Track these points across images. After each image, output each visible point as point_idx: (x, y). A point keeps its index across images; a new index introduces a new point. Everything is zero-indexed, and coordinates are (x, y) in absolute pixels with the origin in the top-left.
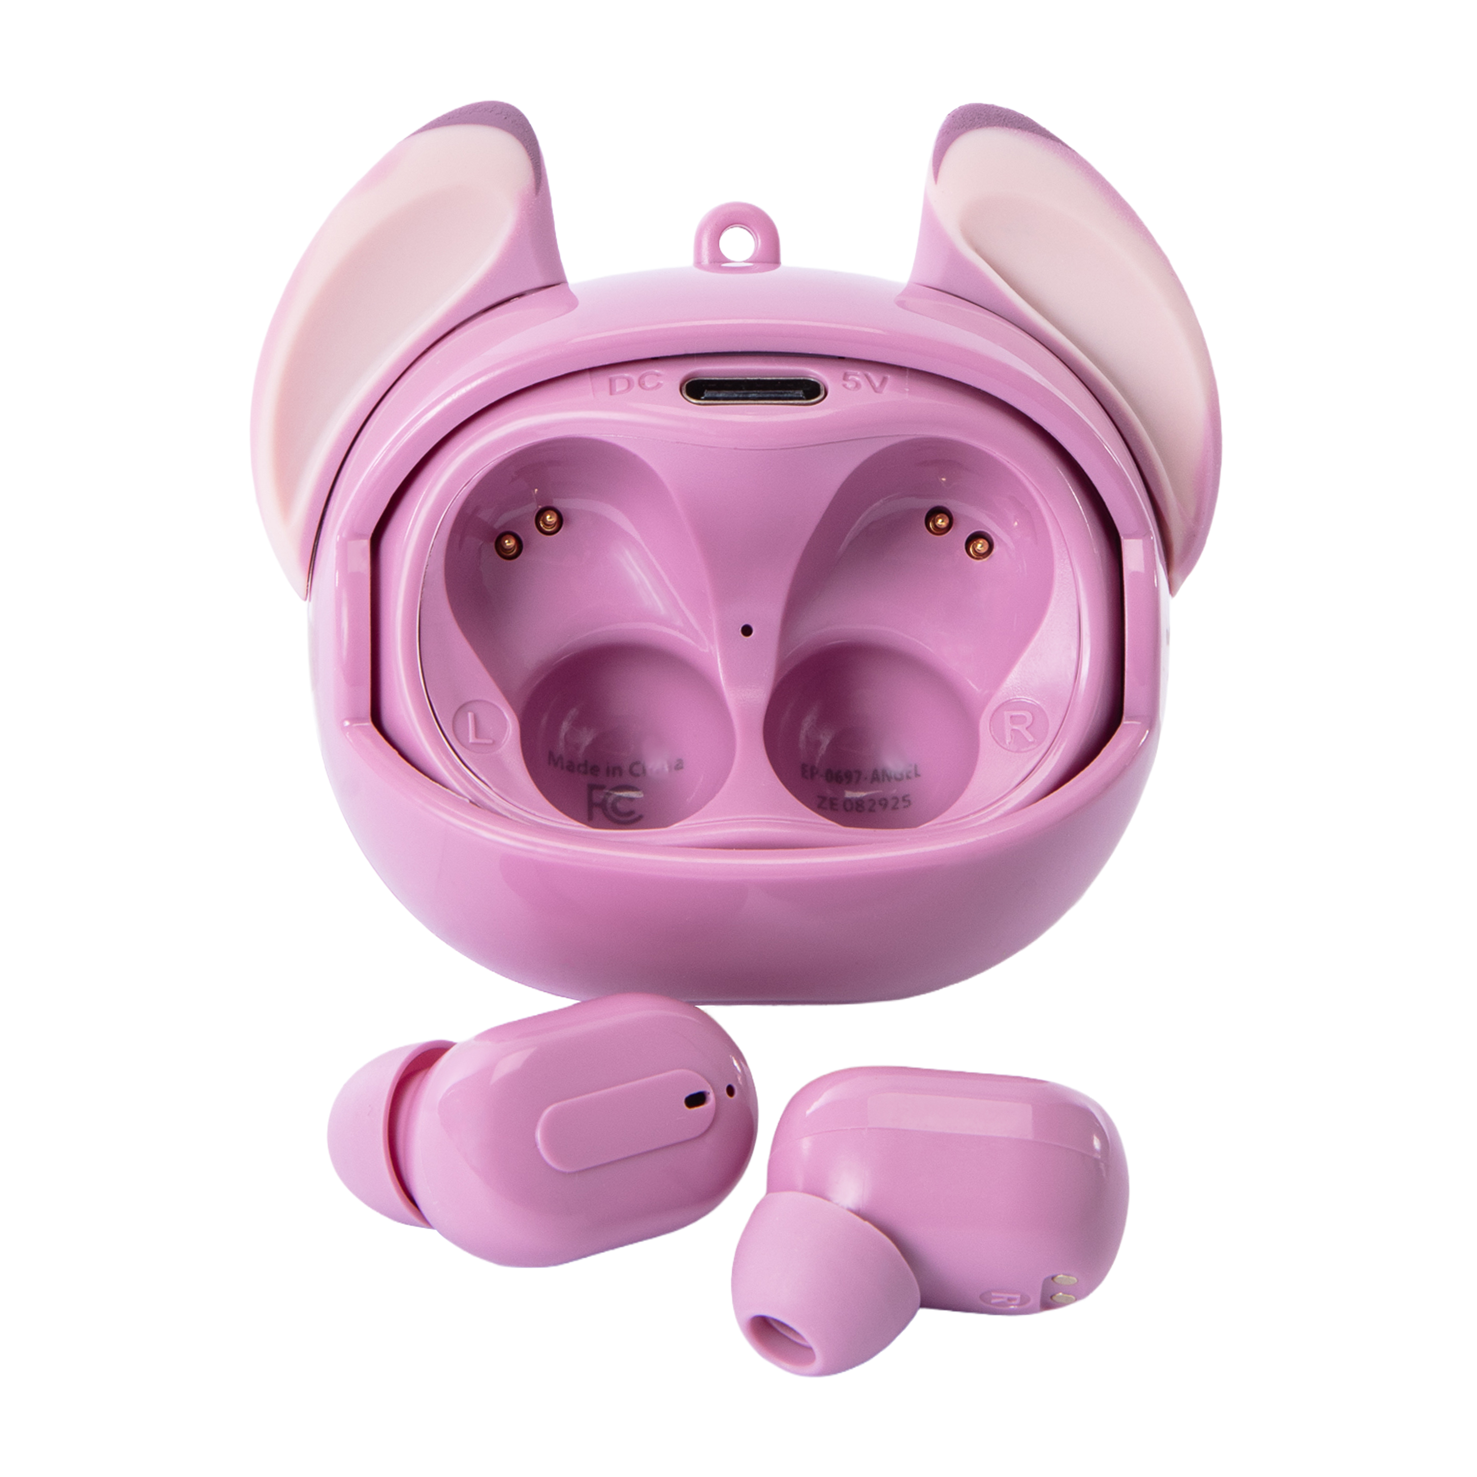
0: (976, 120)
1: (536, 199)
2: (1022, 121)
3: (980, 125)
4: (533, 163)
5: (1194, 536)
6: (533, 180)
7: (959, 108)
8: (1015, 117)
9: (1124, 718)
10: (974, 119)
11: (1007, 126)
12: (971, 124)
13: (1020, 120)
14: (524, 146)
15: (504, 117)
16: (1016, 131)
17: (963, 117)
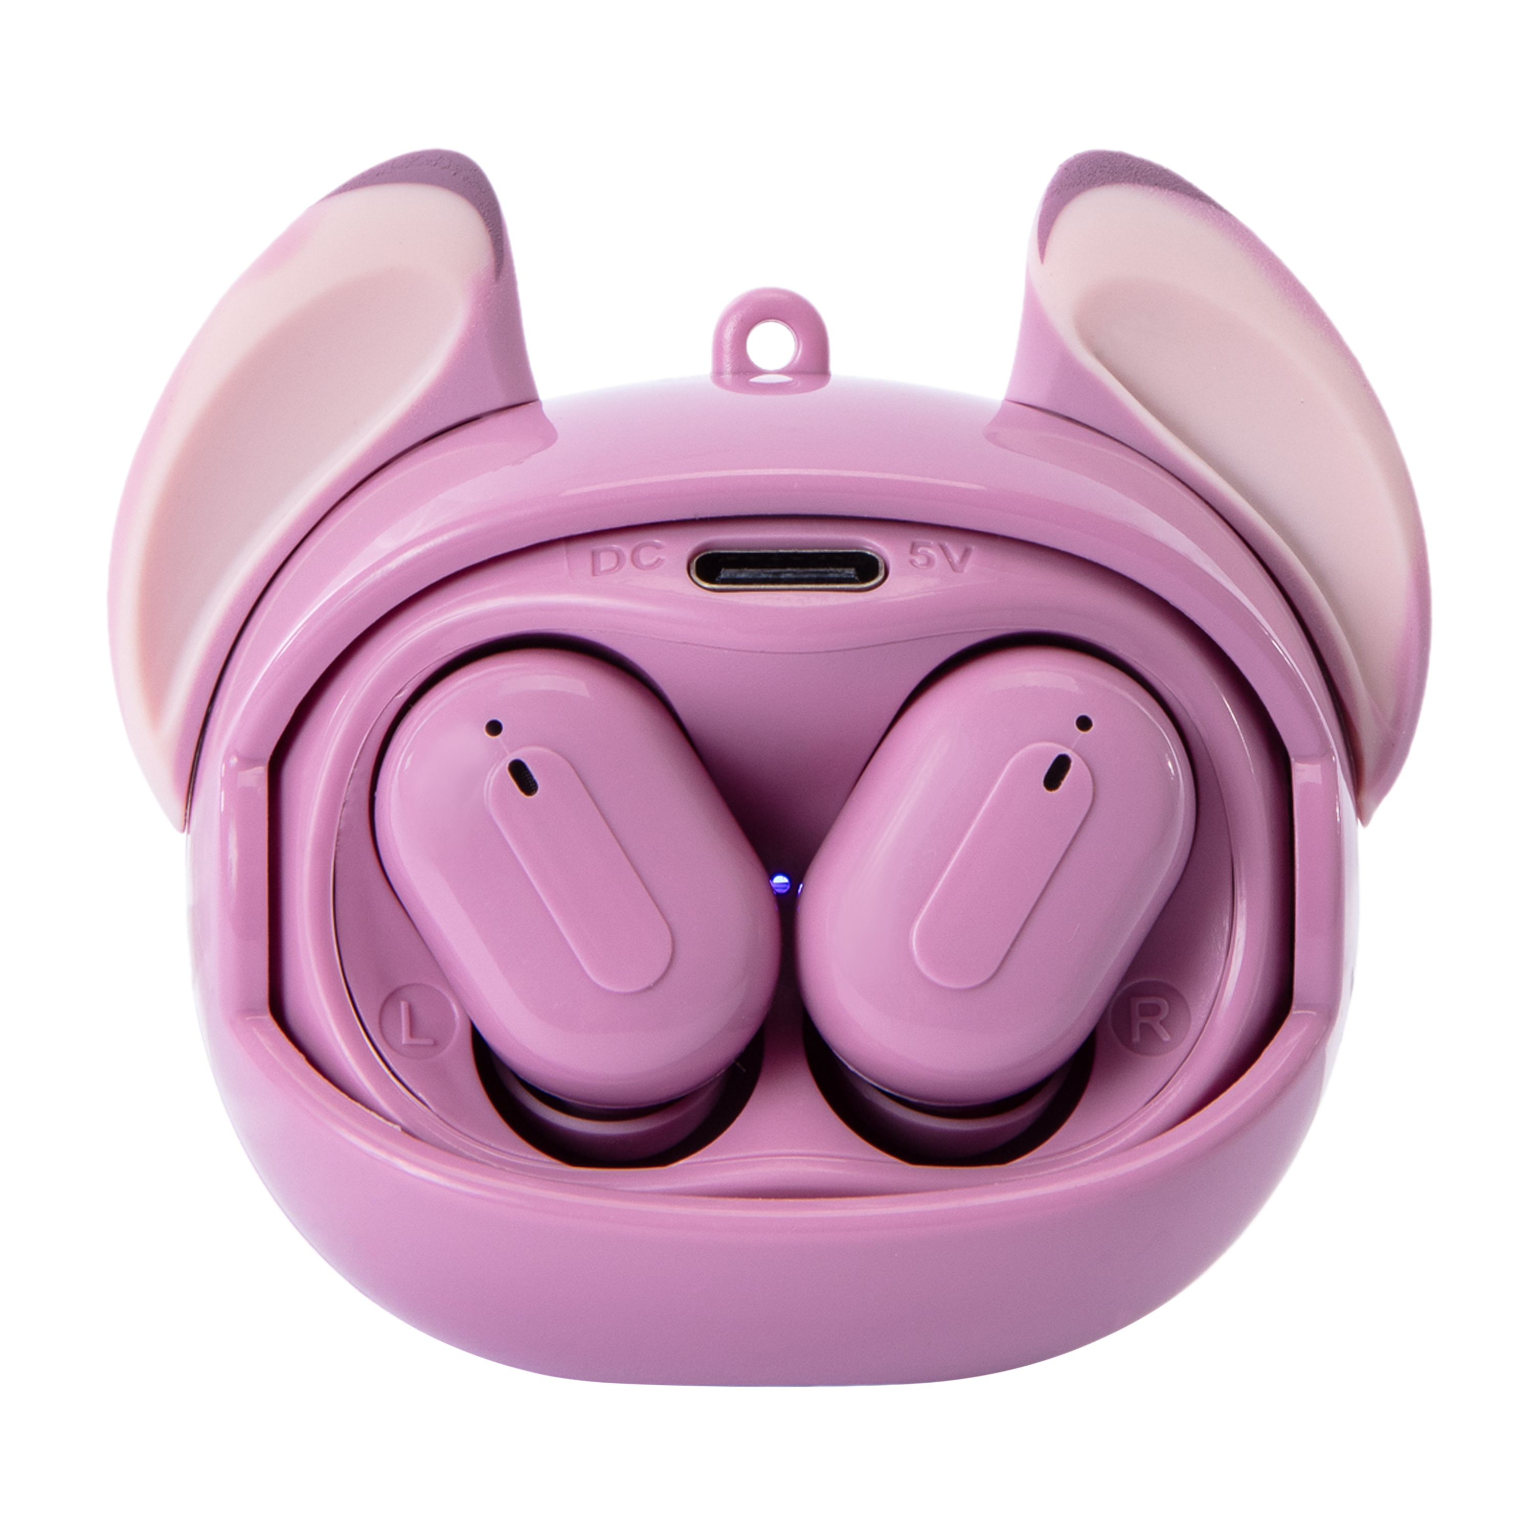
0: (1098, 174)
1: (495, 286)
2: (1160, 174)
3: (1103, 181)
4: (492, 236)
5: (1393, 745)
6: (493, 260)
7: (1075, 156)
8: (1151, 169)
9: (1294, 1007)
10: (1095, 172)
11: (1139, 182)
12: (1091, 180)
13: (1158, 173)
14: (480, 212)
15: (453, 173)
16: (1152, 190)
17: (1079, 170)
